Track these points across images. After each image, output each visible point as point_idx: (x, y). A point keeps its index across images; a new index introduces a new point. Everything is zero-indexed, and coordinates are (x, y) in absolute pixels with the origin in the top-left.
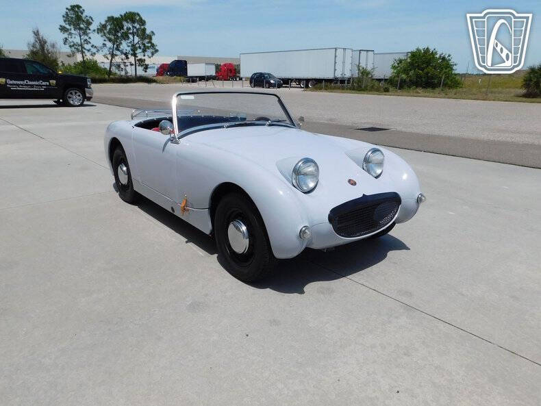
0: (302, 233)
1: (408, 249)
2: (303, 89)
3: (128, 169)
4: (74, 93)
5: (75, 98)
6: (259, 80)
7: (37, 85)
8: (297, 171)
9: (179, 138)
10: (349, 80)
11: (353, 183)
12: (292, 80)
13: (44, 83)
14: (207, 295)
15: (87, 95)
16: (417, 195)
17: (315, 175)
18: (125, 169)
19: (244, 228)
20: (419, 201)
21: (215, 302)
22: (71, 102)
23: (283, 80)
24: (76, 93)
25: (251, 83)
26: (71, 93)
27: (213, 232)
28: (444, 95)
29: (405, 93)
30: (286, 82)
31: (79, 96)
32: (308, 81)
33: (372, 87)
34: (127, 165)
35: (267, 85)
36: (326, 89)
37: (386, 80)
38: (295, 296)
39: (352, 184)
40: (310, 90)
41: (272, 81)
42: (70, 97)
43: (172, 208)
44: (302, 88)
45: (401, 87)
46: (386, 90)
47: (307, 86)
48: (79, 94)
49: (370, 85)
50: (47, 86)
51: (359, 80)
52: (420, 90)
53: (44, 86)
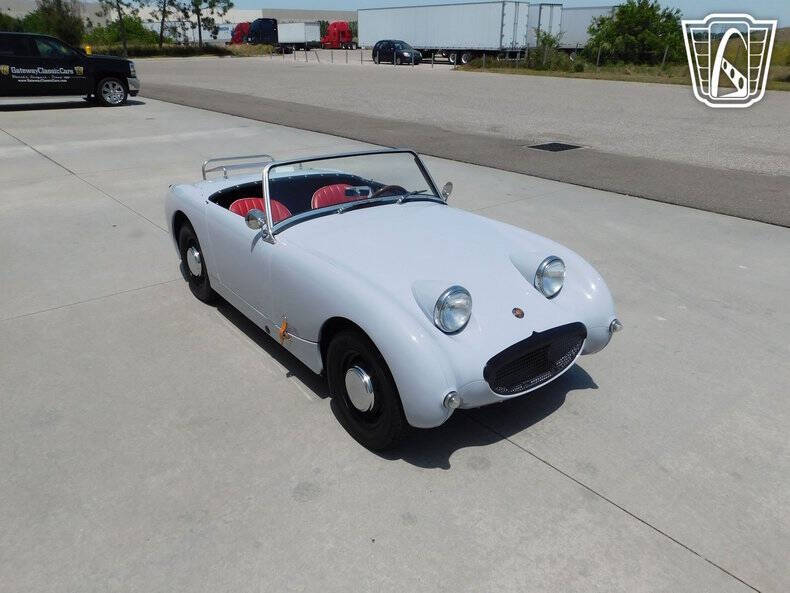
0: (447, 401)
1: (594, 386)
2: (452, 67)
3: (201, 256)
4: (110, 85)
5: (114, 93)
6: (387, 52)
7: (55, 75)
8: (441, 305)
9: (274, 234)
10: (523, 52)
11: (519, 314)
12: (435, 51)
13: (66, 72)
14: (318, 471)
15: (132, 88)
16: (610, 320)
17: (465, 310)
18: (197, 254)
19: (367, 378)
20: (612, 329)
21: (330, 484)
22: (108, 99)
23: (421, 51)
24: (114, 85)
25: (374, 55)
26: (107, 86)
27: (324, 371)
28: (666, 77)
29: (608, 74)
30: (426, 55)
31: (119, 90)
32: (459, 53)
33: (558, 63)
34: (199, 249)
35: (399, 60)
36: (489, 66)
37: (579, 50)
38: (437, 472)
39: (517, 316)
40: (464, 69)
41: (406, 54)
42: (105, 92)
43: (266, 327)
44: (451, 64)
45: (602, 63)
46: (579, 69)
47: (459, 62)
48: (118, 86)
49: (554, 60)
50: (70, 75)
51: (539, 52)
52: (631, 68)
53: (67, 75)
